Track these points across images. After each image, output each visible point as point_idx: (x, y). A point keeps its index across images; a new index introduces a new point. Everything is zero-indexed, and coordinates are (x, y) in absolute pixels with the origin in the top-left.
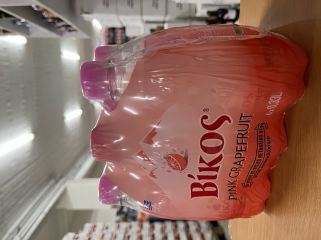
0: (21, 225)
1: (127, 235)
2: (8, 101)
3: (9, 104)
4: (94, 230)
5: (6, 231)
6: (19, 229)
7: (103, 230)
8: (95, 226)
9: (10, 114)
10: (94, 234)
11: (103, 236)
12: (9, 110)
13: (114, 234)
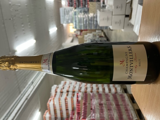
0: (33, 81)
1: (80, 87)
2: (22, 24)
3: (23, 25)
4: (65, 84)
5: (27, 84)
6: (32, 83)
7: (69, 84)
8: (66, 83)
9: (23, 30)
10: (65, 86)
11: (69, 87)
12: (23, 28)
13: (74, 86)
